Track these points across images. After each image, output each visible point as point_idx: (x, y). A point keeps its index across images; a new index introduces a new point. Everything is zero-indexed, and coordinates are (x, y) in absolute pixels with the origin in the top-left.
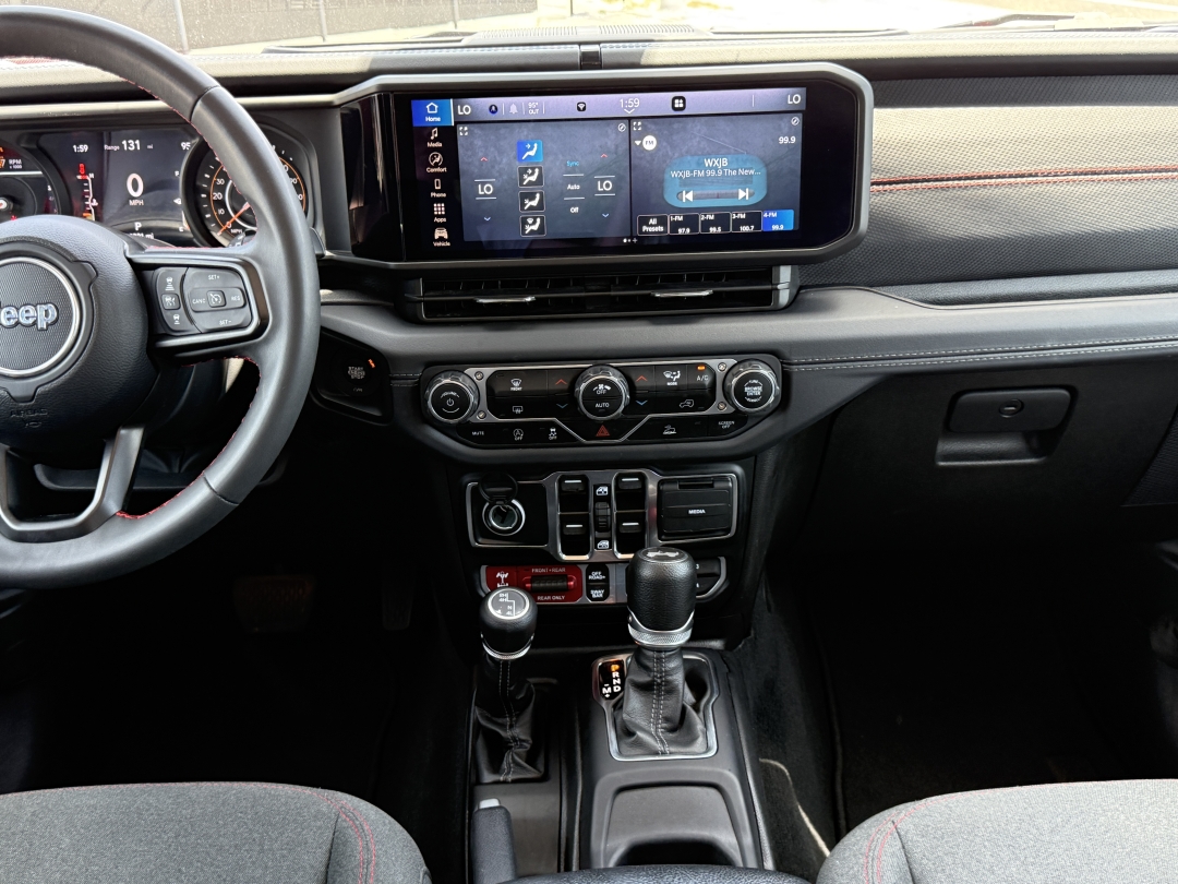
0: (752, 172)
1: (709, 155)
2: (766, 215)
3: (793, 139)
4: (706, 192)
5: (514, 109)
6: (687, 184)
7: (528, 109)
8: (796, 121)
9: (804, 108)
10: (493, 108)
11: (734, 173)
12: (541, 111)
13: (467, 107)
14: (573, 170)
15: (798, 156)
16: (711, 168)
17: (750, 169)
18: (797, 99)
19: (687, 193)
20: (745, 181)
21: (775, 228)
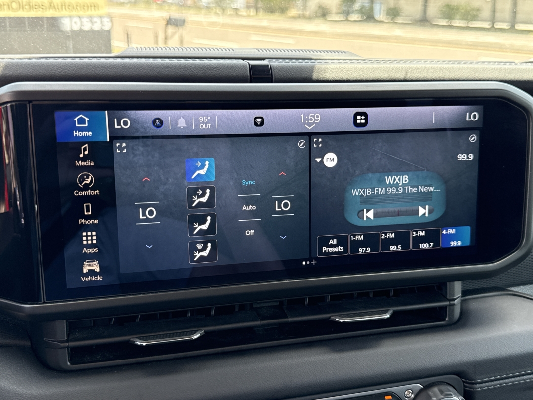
0: (432, 189)
1: (390, 172)
2: (444, 232)
3: (471, 156)
4: (386, 210)
5: (182, 123)
6: (368, 202)
7: (198, 123)
8: (473, 138)
9: (481, 126)
10: (158, 122)
11: (414, 190)
12: (213, 126)
13: (126, 121)
14: (249, 189)
15: (475, 173)
16: (391, 185)
17: (430, 186)
18: (475, 116)
19: (368, 211)
20: (424, 199)
21: (453, 244)
